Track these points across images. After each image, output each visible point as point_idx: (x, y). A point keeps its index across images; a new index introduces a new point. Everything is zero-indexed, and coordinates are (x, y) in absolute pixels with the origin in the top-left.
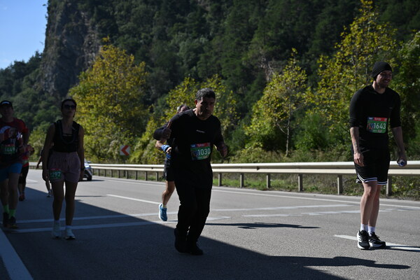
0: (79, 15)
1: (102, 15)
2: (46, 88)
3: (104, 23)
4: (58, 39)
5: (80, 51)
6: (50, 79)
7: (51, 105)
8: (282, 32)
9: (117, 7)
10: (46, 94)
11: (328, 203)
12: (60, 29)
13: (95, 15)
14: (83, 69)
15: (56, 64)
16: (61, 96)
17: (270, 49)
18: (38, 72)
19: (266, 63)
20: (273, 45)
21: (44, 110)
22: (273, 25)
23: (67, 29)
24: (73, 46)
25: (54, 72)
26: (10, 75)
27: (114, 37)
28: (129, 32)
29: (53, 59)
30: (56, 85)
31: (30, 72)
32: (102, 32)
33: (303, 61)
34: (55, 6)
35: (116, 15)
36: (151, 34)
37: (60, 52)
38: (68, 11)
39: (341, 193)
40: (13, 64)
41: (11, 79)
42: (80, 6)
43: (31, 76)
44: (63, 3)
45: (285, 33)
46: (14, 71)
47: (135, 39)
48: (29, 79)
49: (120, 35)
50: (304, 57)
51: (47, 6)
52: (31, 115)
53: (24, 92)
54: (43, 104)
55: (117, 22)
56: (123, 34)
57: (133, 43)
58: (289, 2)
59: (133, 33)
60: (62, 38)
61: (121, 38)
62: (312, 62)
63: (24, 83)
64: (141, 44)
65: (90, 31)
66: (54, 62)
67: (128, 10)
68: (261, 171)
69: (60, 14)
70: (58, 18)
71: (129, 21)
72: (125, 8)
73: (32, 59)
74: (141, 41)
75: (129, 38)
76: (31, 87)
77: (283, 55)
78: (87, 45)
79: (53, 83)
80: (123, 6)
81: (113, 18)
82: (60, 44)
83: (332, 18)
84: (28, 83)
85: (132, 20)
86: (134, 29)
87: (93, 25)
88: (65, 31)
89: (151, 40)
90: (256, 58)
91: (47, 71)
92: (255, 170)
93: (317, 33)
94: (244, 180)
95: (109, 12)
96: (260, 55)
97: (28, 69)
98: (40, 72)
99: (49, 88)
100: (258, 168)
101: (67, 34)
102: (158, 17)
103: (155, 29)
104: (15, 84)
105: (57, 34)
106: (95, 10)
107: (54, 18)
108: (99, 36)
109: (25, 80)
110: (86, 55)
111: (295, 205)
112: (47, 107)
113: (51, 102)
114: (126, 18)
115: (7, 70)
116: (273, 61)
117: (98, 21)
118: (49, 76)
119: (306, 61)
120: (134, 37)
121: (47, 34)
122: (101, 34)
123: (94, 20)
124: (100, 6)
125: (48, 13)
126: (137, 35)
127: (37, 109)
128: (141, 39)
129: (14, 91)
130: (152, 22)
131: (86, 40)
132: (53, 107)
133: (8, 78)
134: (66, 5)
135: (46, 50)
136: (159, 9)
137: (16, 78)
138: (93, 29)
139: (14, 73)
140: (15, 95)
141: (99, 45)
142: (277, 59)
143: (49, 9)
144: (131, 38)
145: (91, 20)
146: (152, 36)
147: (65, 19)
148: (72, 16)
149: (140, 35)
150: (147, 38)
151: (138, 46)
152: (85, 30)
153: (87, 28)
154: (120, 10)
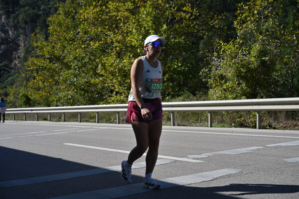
27: (16, 8)
28: (28, 4)
32: (5, 4)
36: (49, 6)
47: (35, 11)
49: (21, 7)
56: (24, 6)
57: (33, 13)
61: (22, 10)
64: (40, 15)
74: (40, 12)
75: (30, 9)
89: (49, 12)
103: (51, 2)
122: (4, 6)
126: (36, 8)
128: (40, 11)
141: (2, 15)
144: (31, 9)
146: (50, 9)
149: (39, 8)
150: (45, 10)
151: (38, 16)
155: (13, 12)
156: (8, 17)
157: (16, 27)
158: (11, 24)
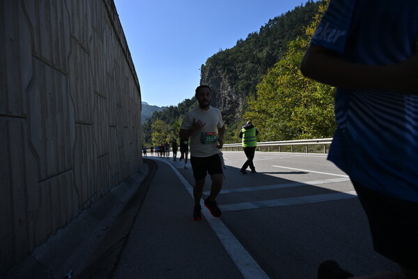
0: (217, 72)
1: (230, 71)
3: (231, 75)
5: (218, 90)
9: (237, 66)
12: (208, 80)
13: (226, 71)
23: (212, 80)
24: (215, 88)
27: (236, 81)
28: (243, 78)
35: (237, 70)
38: (211, 70)
42: (218, 67)
46: (185, 103)
47: (248, 82)
49: (239, 80)
55: (238, 74)
56: (241, 79)
59: (247, 78)
61: (240, 82)
65: (223, 80)
67: (243, 67)
69: (208, 73)
70: (207, 75)
74: (251, 82)
75: (245, 81)
78: (222, 87)
80: (240, 66)
81: (235, 72)
85: (245, 72)
86: (247, 76)
87: (225, 77)
88: (210, 81)
89: (257, 82)
95: (233, 69)
97: (192, 102)
101: (212, 82)
104: (186, 110)
105: (207, 83)
106: (226, 69)
107: (204, 75)
108: (228, 82)
109: (190, 108)
110: (221, 92)
114: (243, 71)
115: (182, 103)
117: (227, 74)
120: (247, 80)
122: (230, 81)
124: (228, 67)
131: (221, 84)
133: (183, 107)
134: (210, 68)
137: (186, 107)
141: (229, 86)
145: (224, 74)
146: (257, 79)
147: (210, 75)
148: (214, 73)
149: (250, 79)
150: (254, 80)
151: (250, 85)
152: (220, 79)
153: (221, 78)
154: (239, 68)
155: (235, 84)
156: (232, 87)
157: (237, 93)
158: (234, 91)
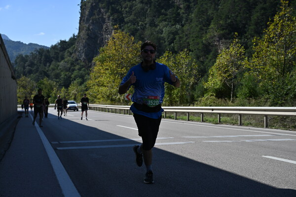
0: (100, 11)
1: (114, 11)
2: (79, 57)
3: (116, 16)
4: (87, 26)
5: (100, 34)
6: (82, 51)
7: (82, 68)
8: (229, 21)
9: (124, 6)
10: (79, 61)
11: (258, 133)
12: (88, 20)
13: (110, 11)
14: (102, 45)
15: (86, 42)
16: (89, 62)
17: (221, 32)
18: (74, 47)
19: (219, 41)
20: (223, 29)
21: (77, 71)
22: (223, 17)
23: (93, 20)
24: (96, 31)
25: (84, 47)
26: (57, 49)
27: (122, 25)
28: (130, 21)
29: (84, 39)
30: (86, 55)
31: (70, 47)
33: (243, 40)
34: (85, 5)
35: (123, 11)
36: (145, 22)
37: (88, 35)
38: (93, 8)
39: (267, 127)
40: (59, 42)
41: (58, 51)
42: (100, 5)
43: (70, 50)
44: (90, 4)
45: (231, 22)
46: (60, 46)
48: (69, 52)
49: (125, 23)
50: (243, 37)
51: (80, 5)
52: (70, 74)
53: (66, 60)
54: (77, 67)
55: (124, 16)
56: (128, 23)
57: (133, 28)
58: (234, 2)
59: (134, 22)
60: (89, 26)
61: (126, 26)
62: (249, 40)
63: (66, 54)
64: (139, 29)
65: (107, 21)
66: (84, 41)
67: (131, 8)
68: (214, 111)
69: (88, 10)
70: (87, 13)
71: (131, 14)
72: (129, 6)
73: (71, 39)
74: (139, 27)
75: (131, 25)
76: (70, 57)
77: (230, 36)
78: (105, 30)
79: (83, 54)
80: (127, 5)
81: (121, 12)
82: (88, 29)
83: (263, 11)
84: (68, 54)
85: (133, 14)
86: (134, 20)
87: (109, 17)
88: (91, 21)
89: (145, 27)
90: (212, 38)
91: (80, 47)
92: (211, 111)
93: (252, 22)
94: (203, 118)
95: (119, 9)
96: (215, 36)
97: (68, 45)
98: (76, 47)
99: (81, 57)
100: (213, 110)
101: (93, 23)
102: (150, 12)
103: (147, 19)
104: (60, 55)
105: (86, 23)
106: (110, 8)
107: (85, 13)
108: (112, 24)
109: (66, 52)
110: (104, 37)
111: (236, 135)
112: (80, 69)
113: (83, 66)
114: (130, 13)
115: (55, 45)
116: (223, 40)
117: (112, 14)
118: (81, 49)
119: (244, 40)
120: (134, 25)
121: (80, 23)
122: (114, 23)
123: (109, 14)
124: (113, 5)
125: (81, 10)
127: (73, 70)
129: (60, 59)
130: (146, 15)
131: (104, 27)
132: (83, 69)
133: (56, 51)
134: (92, 5)
135: (79, 33)
136: (150, 7)
137: (61, 51)
138: (109, 20)
139: (60, 48)
140: (60, 62)
141: (112, 30)
142: (226, 39)
143: (81, 7)
145: (107, 14)
146: (146, 24)
147: (91, 14)
148: (96, 12)
149: (138, 23)
150: (142, 25)
151: (137, 30)
152: (104, 21)
153: (105, 19)
154: (125, 8)
